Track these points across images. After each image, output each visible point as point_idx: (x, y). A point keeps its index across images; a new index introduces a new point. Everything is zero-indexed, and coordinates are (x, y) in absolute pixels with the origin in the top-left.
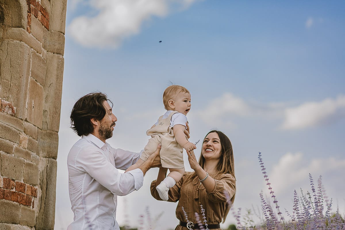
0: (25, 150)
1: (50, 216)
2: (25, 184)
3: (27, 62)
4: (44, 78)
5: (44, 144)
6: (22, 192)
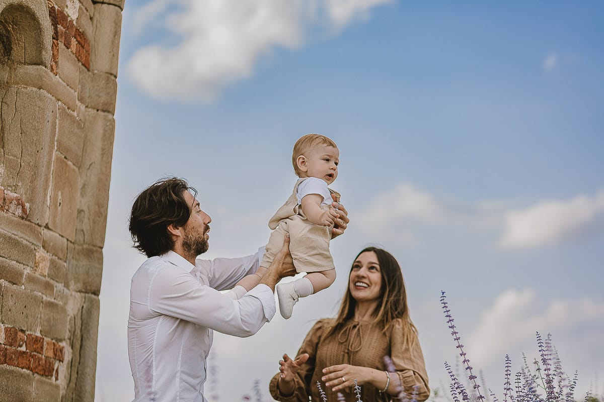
0: (43, 278)
1: (87, 395)
2: (43, 339)
3: (49, 125)
4: (80, 154)
5: (77, 269)
6: (38, 352)
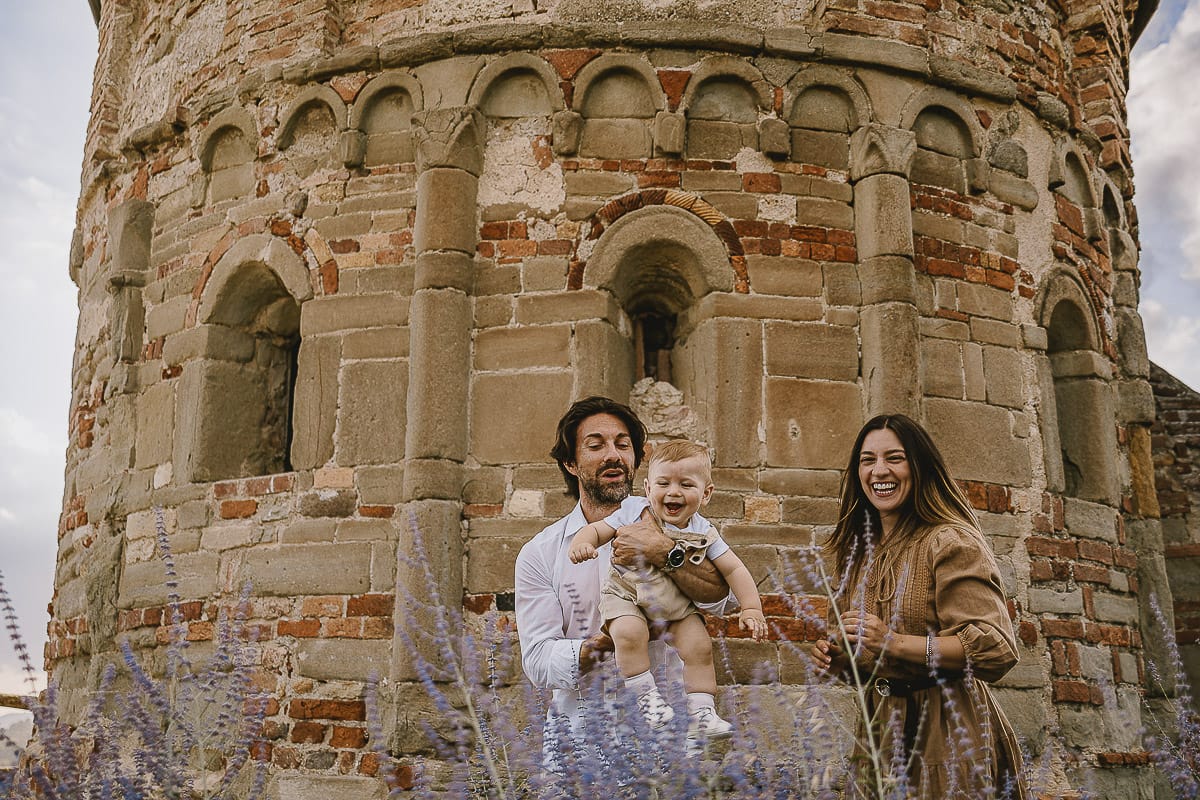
0: (772, 527)
3: (741, 351)
4: (849, 364)
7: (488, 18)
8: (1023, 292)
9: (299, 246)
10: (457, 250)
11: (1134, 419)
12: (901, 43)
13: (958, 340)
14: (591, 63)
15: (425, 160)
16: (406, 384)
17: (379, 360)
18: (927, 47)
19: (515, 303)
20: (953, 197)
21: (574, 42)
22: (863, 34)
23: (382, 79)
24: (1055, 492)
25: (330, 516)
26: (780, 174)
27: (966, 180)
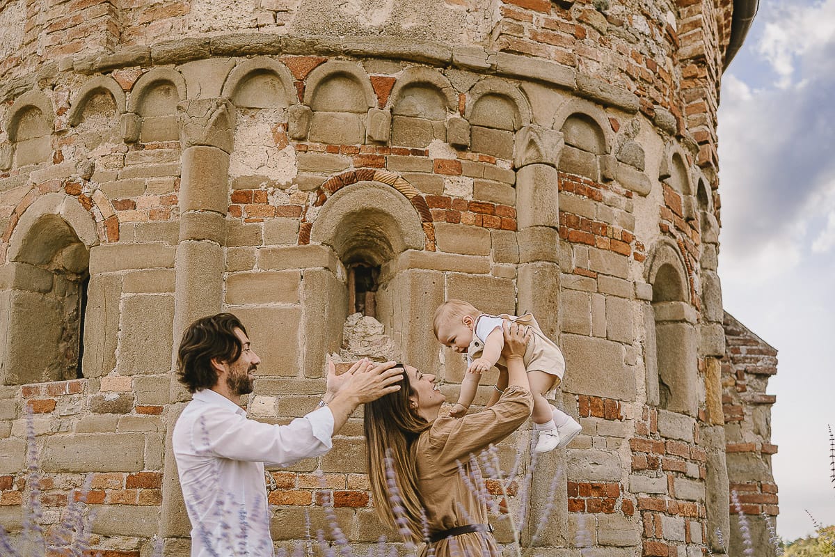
3: (429, 296)
7: (238, 28)
8: (637, 257)
9: (88, 203)
10: (213, 211)
11: (711, 353)
12: (556, 63)
13: (588, 292)
14: (318, 68)
15: (188, 139)
16: (173, 313)
17: (151, 294)
18: (574, 67)
19: (257, 253)
20: (589, 183)
21: (305, 51)
22: (527, 55)
23: (154, 73)
24: (652, 405)
25: (113, 413)
26: (462, 161)
27: (599, 171)
